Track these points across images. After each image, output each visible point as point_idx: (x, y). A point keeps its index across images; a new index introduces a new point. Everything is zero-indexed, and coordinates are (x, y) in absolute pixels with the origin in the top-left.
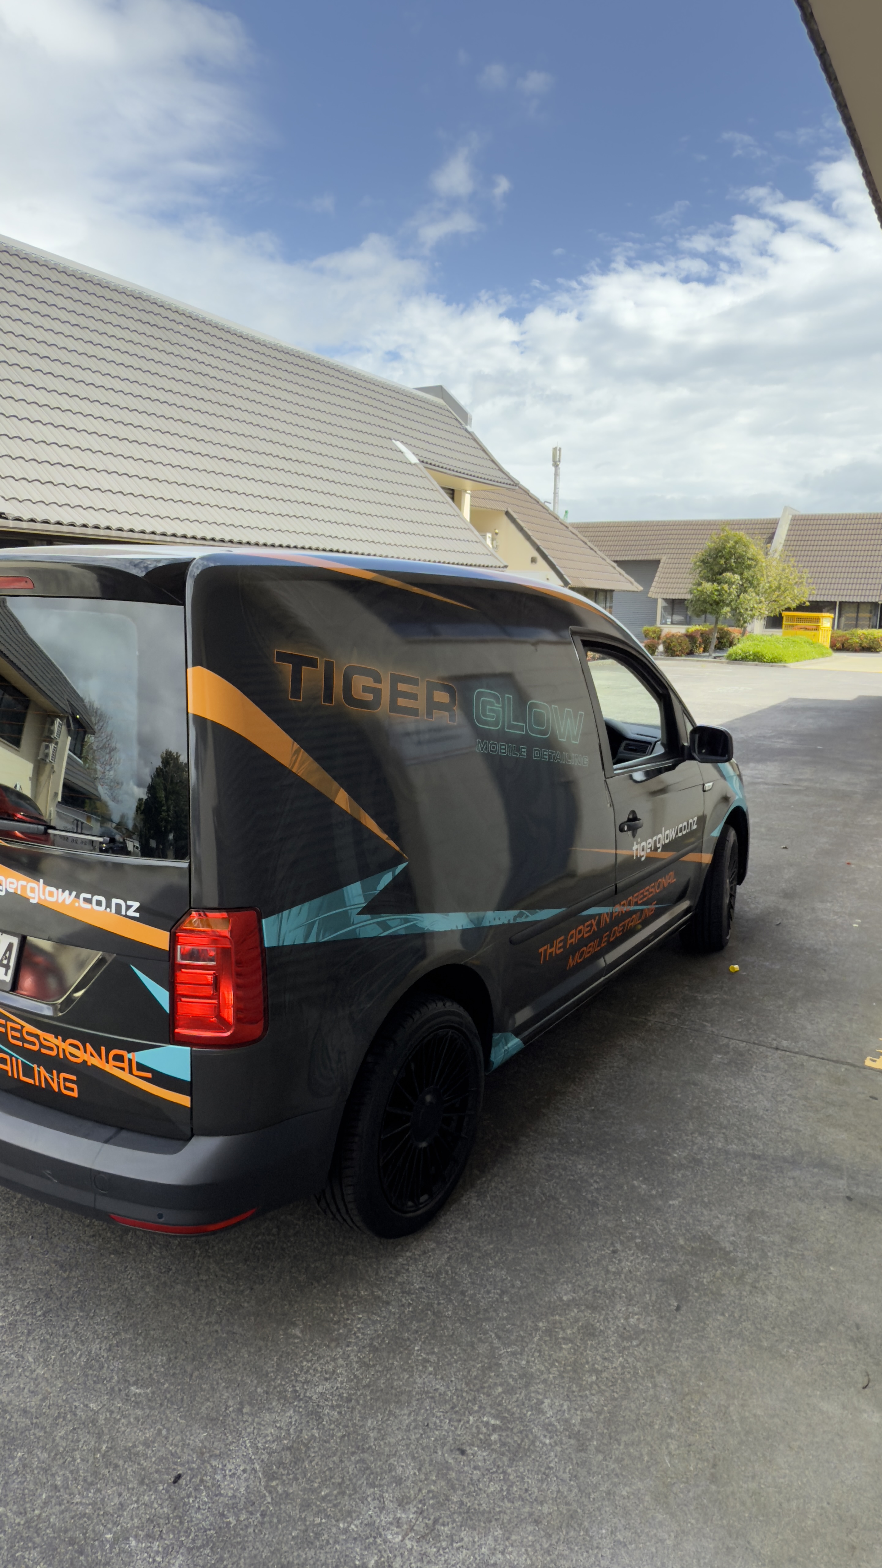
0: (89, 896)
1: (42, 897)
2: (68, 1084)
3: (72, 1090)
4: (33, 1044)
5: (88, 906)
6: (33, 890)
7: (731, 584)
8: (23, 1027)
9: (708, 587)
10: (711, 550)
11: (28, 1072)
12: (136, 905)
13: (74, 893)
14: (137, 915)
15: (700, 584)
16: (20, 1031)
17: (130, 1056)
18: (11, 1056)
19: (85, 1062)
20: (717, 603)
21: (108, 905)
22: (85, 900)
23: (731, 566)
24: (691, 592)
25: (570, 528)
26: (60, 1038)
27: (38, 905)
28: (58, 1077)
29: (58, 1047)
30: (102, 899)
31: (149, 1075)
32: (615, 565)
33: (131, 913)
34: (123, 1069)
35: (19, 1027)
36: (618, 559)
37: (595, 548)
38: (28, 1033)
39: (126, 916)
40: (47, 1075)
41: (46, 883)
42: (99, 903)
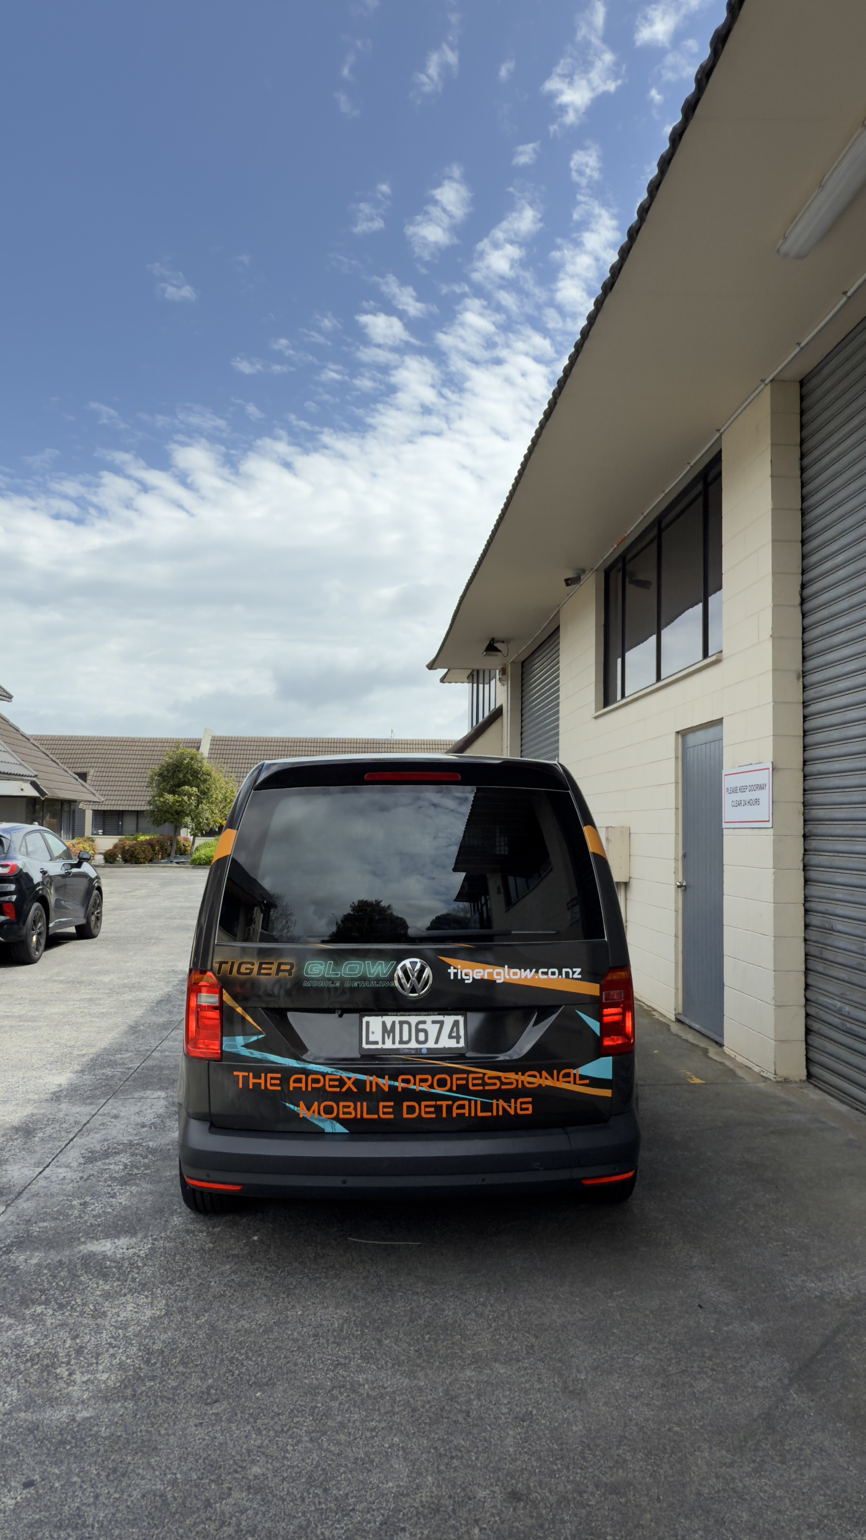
0: (546, 970)
1: (508, 977)
2: (524, 1106)
3: (527, 1109)
4: (495, 1084)
5: (546, 977)
6: (498, 974)
7: (190, 796)
8: (484, 1074)
9: (170, 798)
10: (169, 765)
11: (486, 1107)
12: (579, 970)
13: (534, 970)
14: (580, 976)
15: (161, 795)
16: (483, 1078)
17: (575, 1071)
18: (470, 1101)
19: (540, 1085)
20: (178, 813)
21: (560, 973)
22: (543, 973)
23: (189, 779)
24: (150, 803)
25: (32, 740)
26: (520, 1073)
27: (504, 984)
28: (515, 1103)
29: (517, 1081)
30: (556, 970)
31: (587, 1081)
32: (77, 777)
33: (576, 976)
34: (569, 1082)
35: (481, 1075)
36: (79, 770)
37: (58, 761)
38: (489, 1078)
39: (573, 978)
40: (505, 1105)
41: (510, 967)
42: (553, 973)
